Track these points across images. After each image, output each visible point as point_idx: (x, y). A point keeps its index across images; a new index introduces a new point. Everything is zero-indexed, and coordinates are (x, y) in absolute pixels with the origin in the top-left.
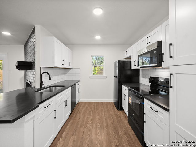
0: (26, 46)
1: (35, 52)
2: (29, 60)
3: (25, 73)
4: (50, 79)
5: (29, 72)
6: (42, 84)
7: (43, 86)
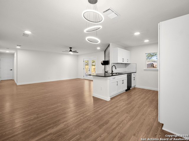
0: (105, 52)
1: (109, 56)
2: (106, 60)
3: (105, 67)
4: (116, 69)
5: (107, 66)
6: (112, 71)
7: (113, 72)
